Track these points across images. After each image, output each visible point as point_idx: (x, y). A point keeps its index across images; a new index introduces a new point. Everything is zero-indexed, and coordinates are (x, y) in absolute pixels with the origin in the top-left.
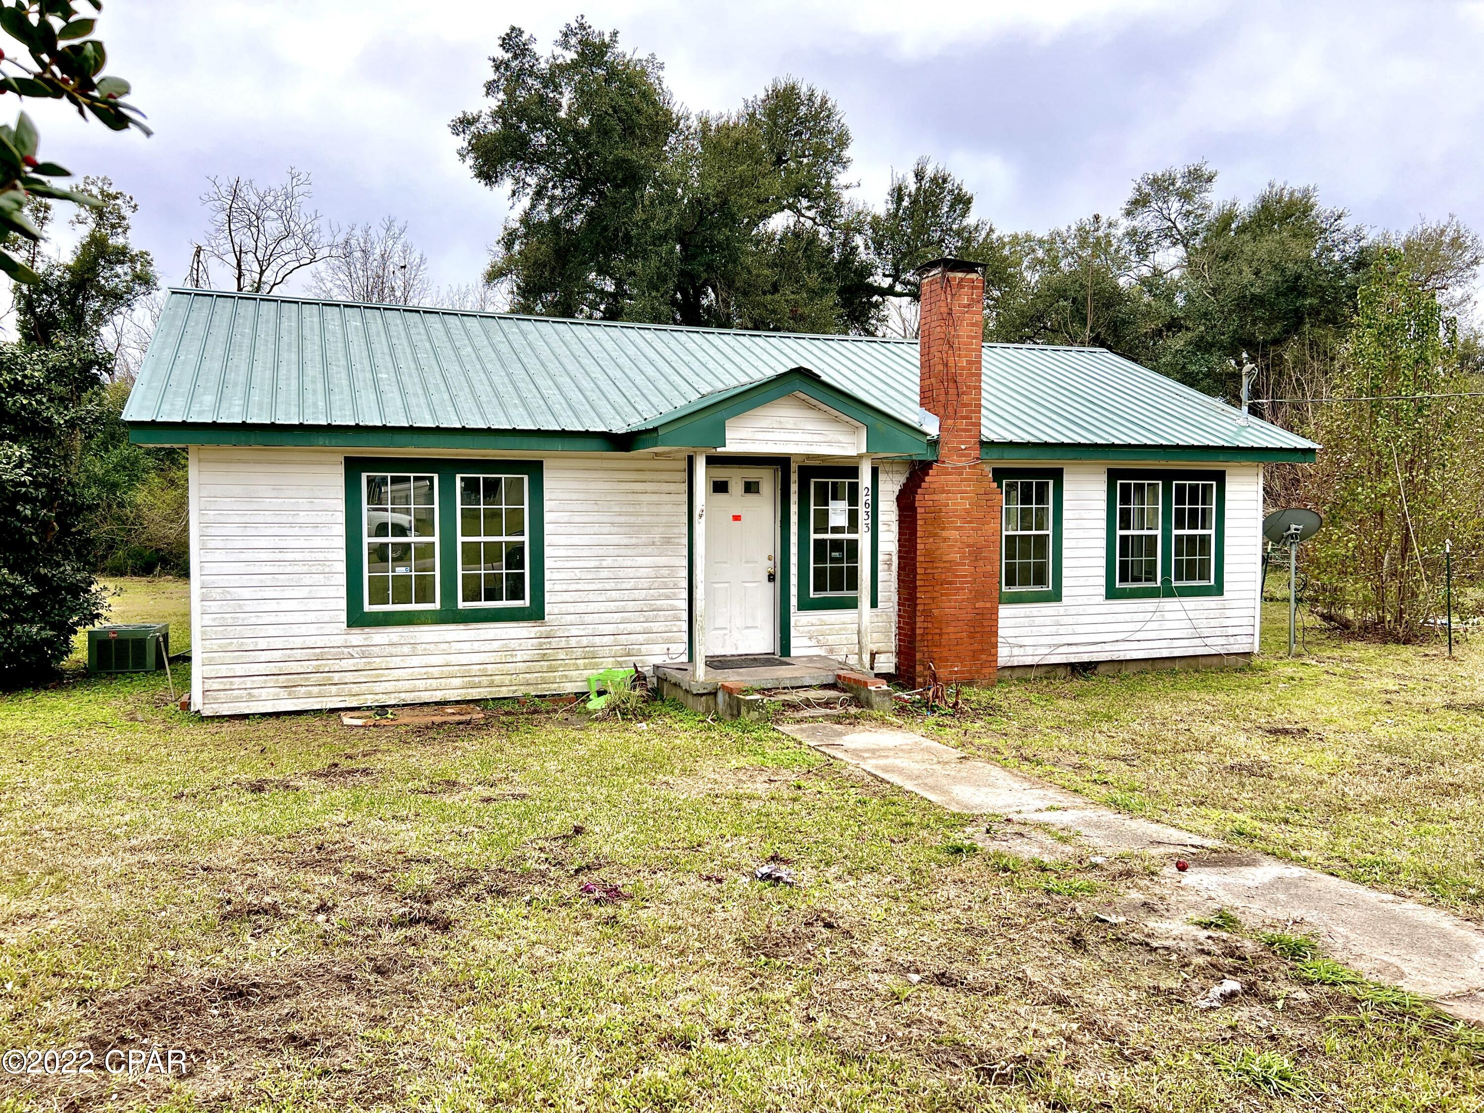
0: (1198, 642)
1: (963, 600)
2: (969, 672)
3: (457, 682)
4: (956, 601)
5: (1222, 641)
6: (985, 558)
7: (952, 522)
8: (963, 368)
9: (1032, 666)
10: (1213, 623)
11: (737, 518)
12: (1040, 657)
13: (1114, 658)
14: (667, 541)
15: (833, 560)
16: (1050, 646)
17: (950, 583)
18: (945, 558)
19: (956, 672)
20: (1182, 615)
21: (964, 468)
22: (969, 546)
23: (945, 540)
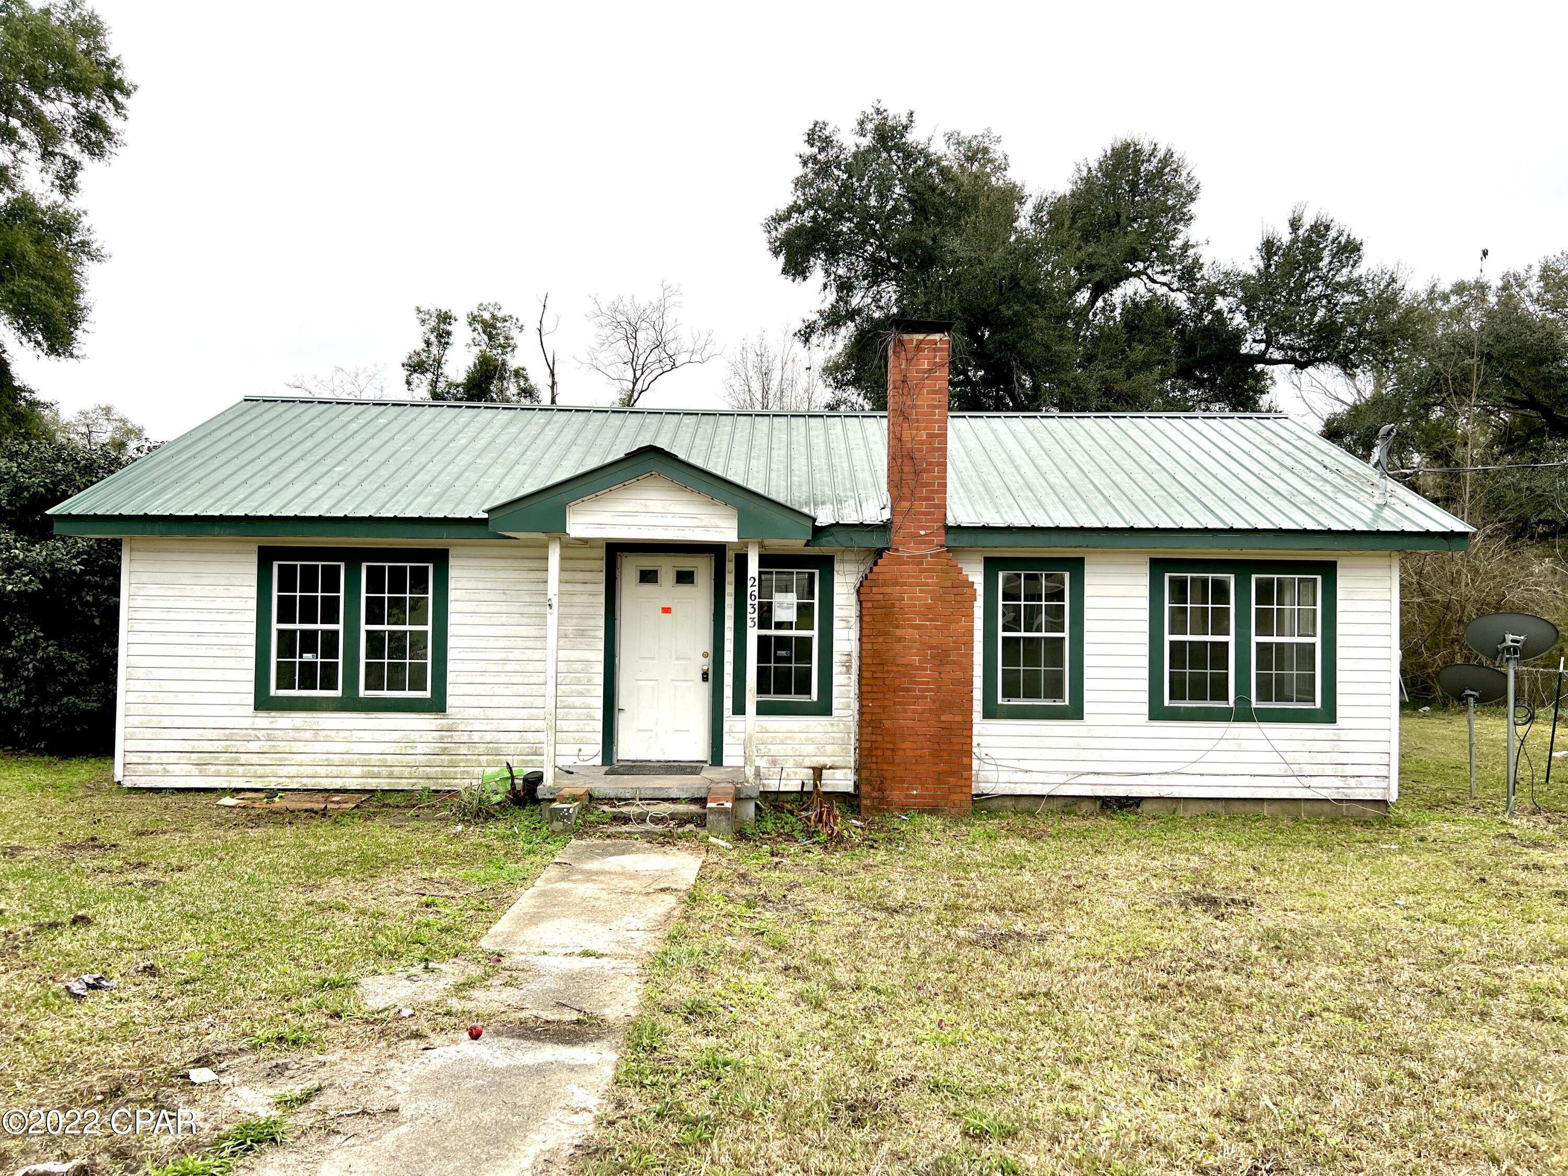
0: (1293, 781)
1: (924, 711)
2: (931, 797)
4: (914, 711)
5: (1338, 782)
6: (953, 662)
7: (909, 619)
8: (921, 442)
9: (1042, 796)
10: (1320, 758)
11: (666, 610)
12: (1053, 786)
13: (1164, 794)
14: (581, 634)
15: (778, 659)
16: (1067, 773)
17: (907, 690)
18: (900, 661)
19: (915, 796)
20: (1265, 745)
21: (925, 556)
22: (931, 648)
23: (899, 639)
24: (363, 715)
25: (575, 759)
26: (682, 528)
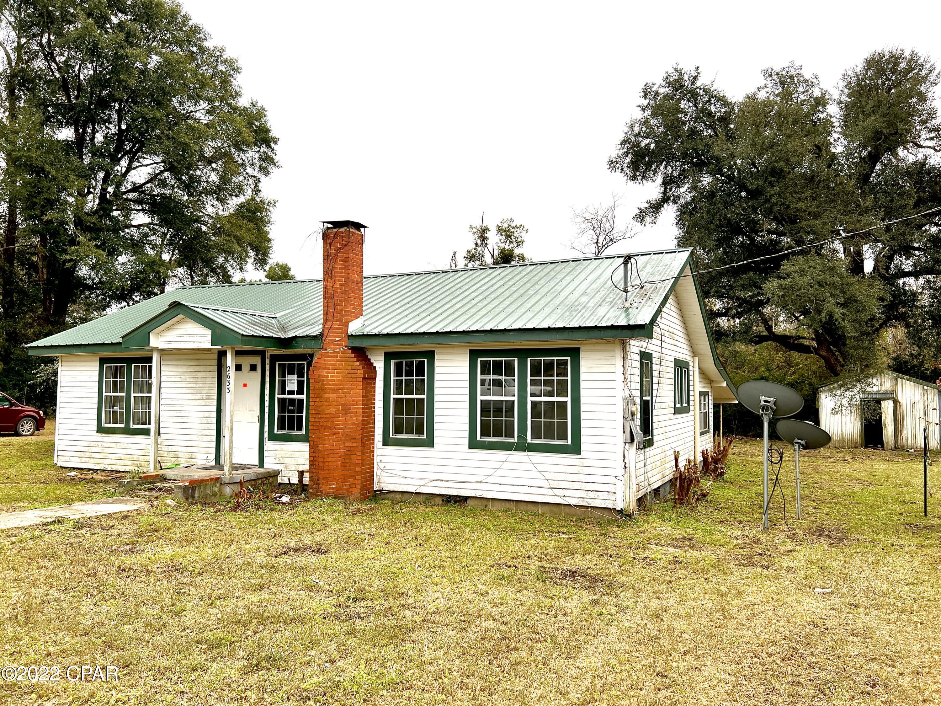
0: (549, 492)
1: (338, 440)
2: (341, 489)
3: (129, 463)
4: (333, 440)
5: (583, 494)
6: (352, 413)
7: (331, 388)
8: (337, 289)
9: (412, 493)
10: (571, 477)
11: (245, 385)
12: (417, 487)
13: (478, 495)
14: (208, 398)
15: (290, 411)
16: (425, 479)
17: (330, 428)
18: (326, 412)
19: (333, 489)
20: (531, 467)
21: (338, 352)
22: (342, 404)
23: (327, 400)
24: (132, 436)
25: (205, 461)
26: (200, 342)
